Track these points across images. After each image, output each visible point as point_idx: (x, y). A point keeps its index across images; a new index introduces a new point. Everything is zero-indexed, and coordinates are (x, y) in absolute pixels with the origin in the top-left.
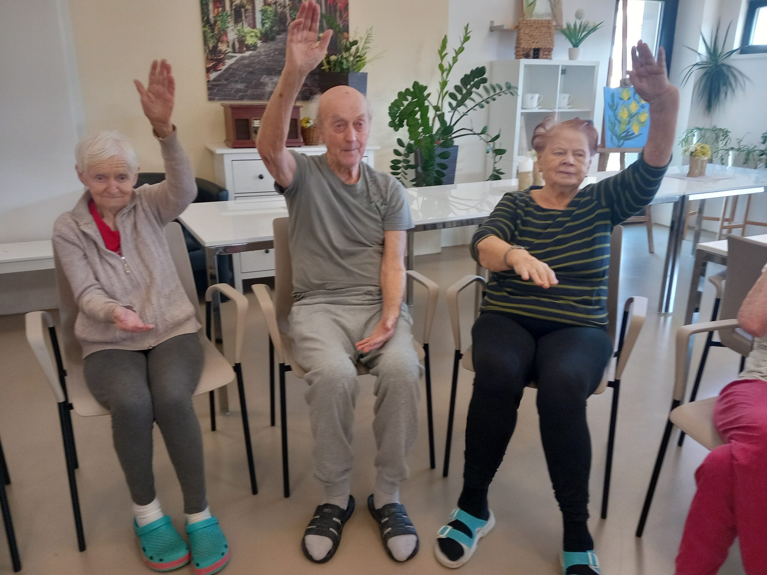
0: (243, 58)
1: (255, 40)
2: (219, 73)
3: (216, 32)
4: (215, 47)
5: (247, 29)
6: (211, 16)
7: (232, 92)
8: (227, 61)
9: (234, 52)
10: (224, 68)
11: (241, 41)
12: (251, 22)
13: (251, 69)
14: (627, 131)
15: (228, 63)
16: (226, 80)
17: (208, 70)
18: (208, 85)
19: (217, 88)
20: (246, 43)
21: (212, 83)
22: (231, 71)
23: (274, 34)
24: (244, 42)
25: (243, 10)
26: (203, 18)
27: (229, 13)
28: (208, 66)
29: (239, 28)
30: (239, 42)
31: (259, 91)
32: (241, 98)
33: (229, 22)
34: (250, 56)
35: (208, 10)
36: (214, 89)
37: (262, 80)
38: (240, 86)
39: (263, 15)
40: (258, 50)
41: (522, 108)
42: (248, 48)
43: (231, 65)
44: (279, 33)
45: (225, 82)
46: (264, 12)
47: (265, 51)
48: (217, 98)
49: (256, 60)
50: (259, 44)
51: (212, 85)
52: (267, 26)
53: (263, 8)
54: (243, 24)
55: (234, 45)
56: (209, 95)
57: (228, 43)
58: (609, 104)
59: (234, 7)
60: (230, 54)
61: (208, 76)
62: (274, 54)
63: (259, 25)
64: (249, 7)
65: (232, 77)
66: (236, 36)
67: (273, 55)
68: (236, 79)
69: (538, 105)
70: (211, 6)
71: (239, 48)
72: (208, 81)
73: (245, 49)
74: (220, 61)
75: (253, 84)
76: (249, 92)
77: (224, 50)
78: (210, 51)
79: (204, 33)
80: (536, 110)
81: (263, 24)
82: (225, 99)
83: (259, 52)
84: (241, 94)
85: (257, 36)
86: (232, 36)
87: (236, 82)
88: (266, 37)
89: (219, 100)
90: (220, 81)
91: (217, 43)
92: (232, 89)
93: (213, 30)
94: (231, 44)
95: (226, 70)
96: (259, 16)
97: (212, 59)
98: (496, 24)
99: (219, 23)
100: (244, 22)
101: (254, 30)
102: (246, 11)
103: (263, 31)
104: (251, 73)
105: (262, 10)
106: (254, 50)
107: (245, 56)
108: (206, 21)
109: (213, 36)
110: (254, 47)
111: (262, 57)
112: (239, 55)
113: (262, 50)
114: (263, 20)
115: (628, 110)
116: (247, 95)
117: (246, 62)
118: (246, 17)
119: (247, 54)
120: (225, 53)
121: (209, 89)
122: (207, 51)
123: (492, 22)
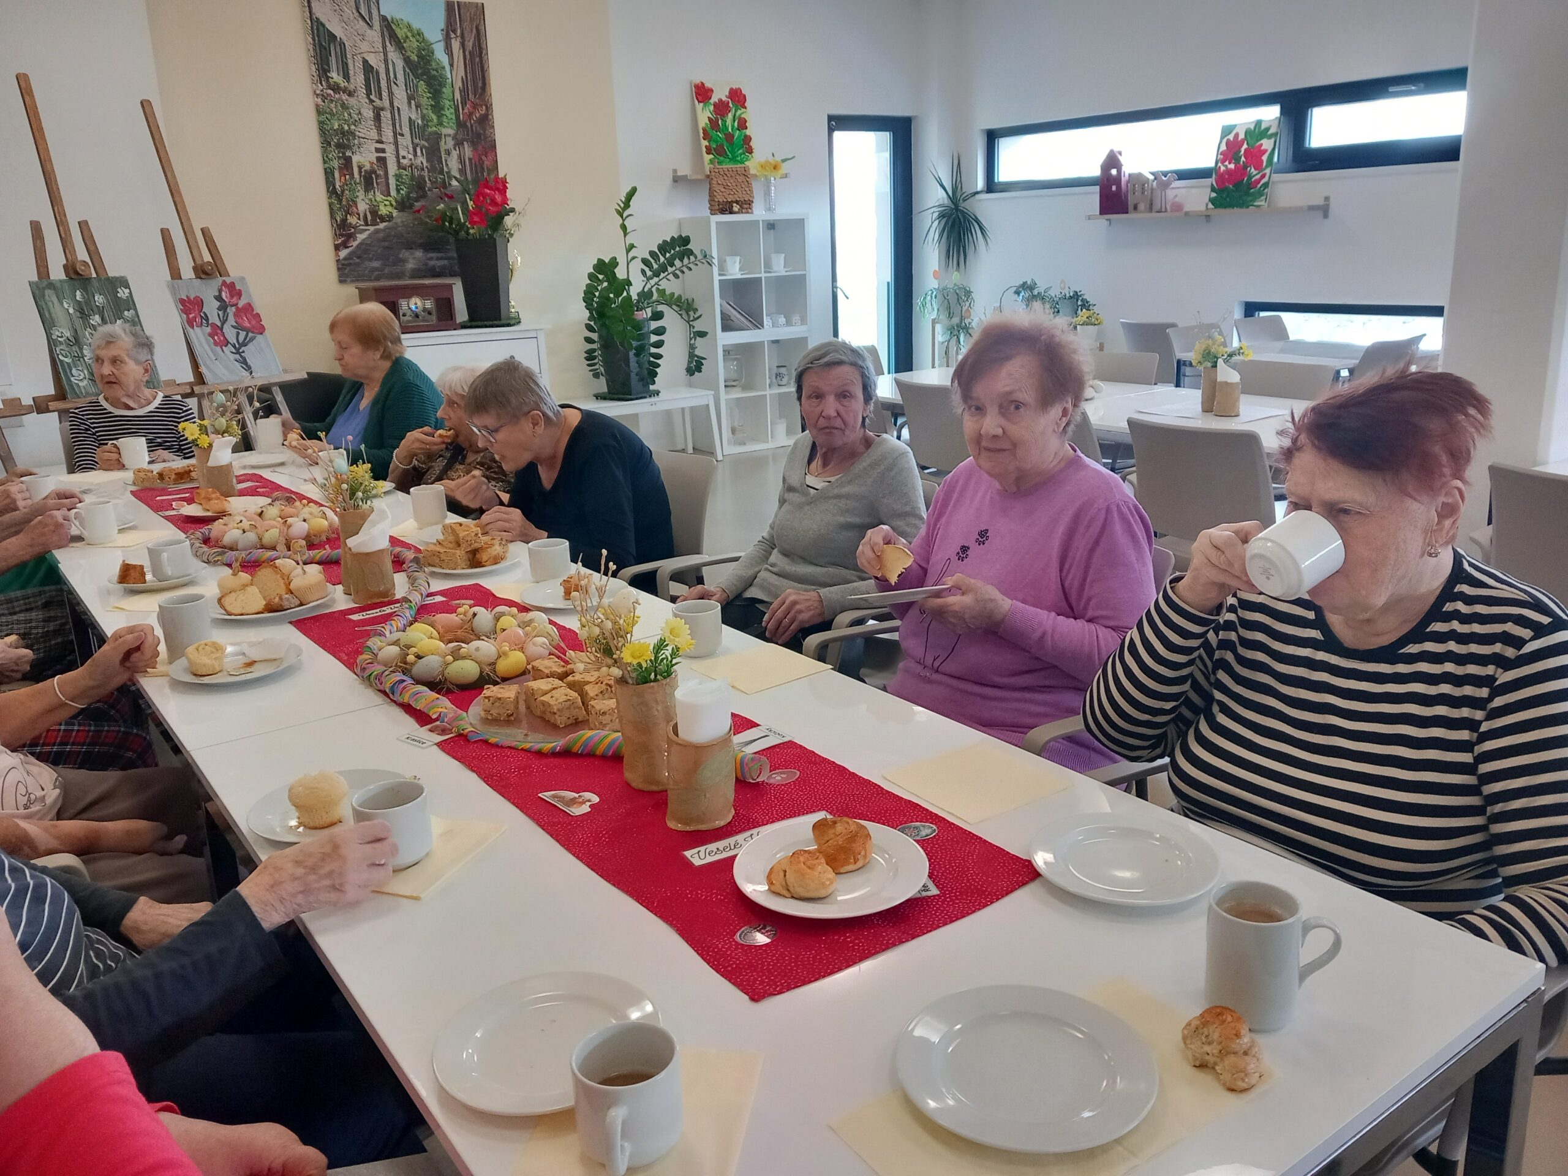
0: (377, 231)
1: (390, 209)
2: (350, 249)
3: (344, 203)
4: (344, 220)
5: (379, 197)
6: (337, 186)
7: (367, 272)
8: (357, 235)
9: (367, 224)
10: (355, 244)
11: (374, 212)
12: (384, 189)
13: (386, 244)
15: (361, 237)
16: (359, 258)
17: (337, 248)
18: (338, 265)
19: (348, 268)
20: (380, 213)
21: (343, 262)
22: (363, 247)
23: (411, 201)
24: (377, 212)
25: (373, 176)
26: (328, 189)
27: (358, 181)
28: (336, 243)
29: (371, 197)
30: (370, 212)
31: (398, 269)
32: (377, 279)
33: (358, 191)
34: (386, 228)
35: (334, 179)
36: (345, 269)
37: (401, 256)
38: (376, 264)
39: (397, 180)
40: (394, 221)
41: (720, 275)
42: (383, 220)
43: (364, 240)
44: (417, 200)
45: (358, 260)
46: (398, 177)
47: (403, 222)
48: (349, 280)
49: (393, 233)
50: (395, 213)
51: (343, 265)
52: (402, 192)
53: (398, 172)
54: (374, 192)
55: (365, 215)
56: (340, 276)
57: (359, 214)
59: (363, 174)
60: (362, 227)
61: (337, 255)
62: (414, 224)
63: (393, 193)
64: (381, 172)
65: (365, 254)
66: (368, 206)
67: (412, 225)
68: (371, 256)
69: (740, 270)
70: (337, 175)
71: (371, 220)
72: (338, 261)
73: (378, 220)
74: (350, 237)
75: (391, 260)
76: (387, 270)
77: (354, 223)
78: (337, 225)
79: (330, 205)
80: (739, 276)
81: (398, 191)
82: (358, 280)
83: (396, 223)
84: (377, 273)
85: (391, 205)
86: (362, 206)
87: (371, 260)
88: (403, 205)
89: (352, 281)
90: (351, 259)
91: (346, 216)
92: (366, 268)
93: (340, 201)
94: (362, 215)
95: (357, 246)
96: (392, 182)
97: (342, 235)
98: (679, 174)
99: (347, 192)
100: (376, 190)
101: (389, 198)
102: (377, 176)
103: (399, 199)
104: (387, 248)
105: (396, 175)
106: (389, 221)
107: (380, 229)
108: (332, 191)
109: (340, 208)
110: (390, 217)
111: (400, 229)
112: (372, 228)
113: (399, 221)
114: (397, 185)
116: (384, 274)
117: (381, 235)
118: (377, 182)
119: (382, 226)
120: (355, 227)
121: (339, 269)
122: (335, 225)
123: (675, 171)
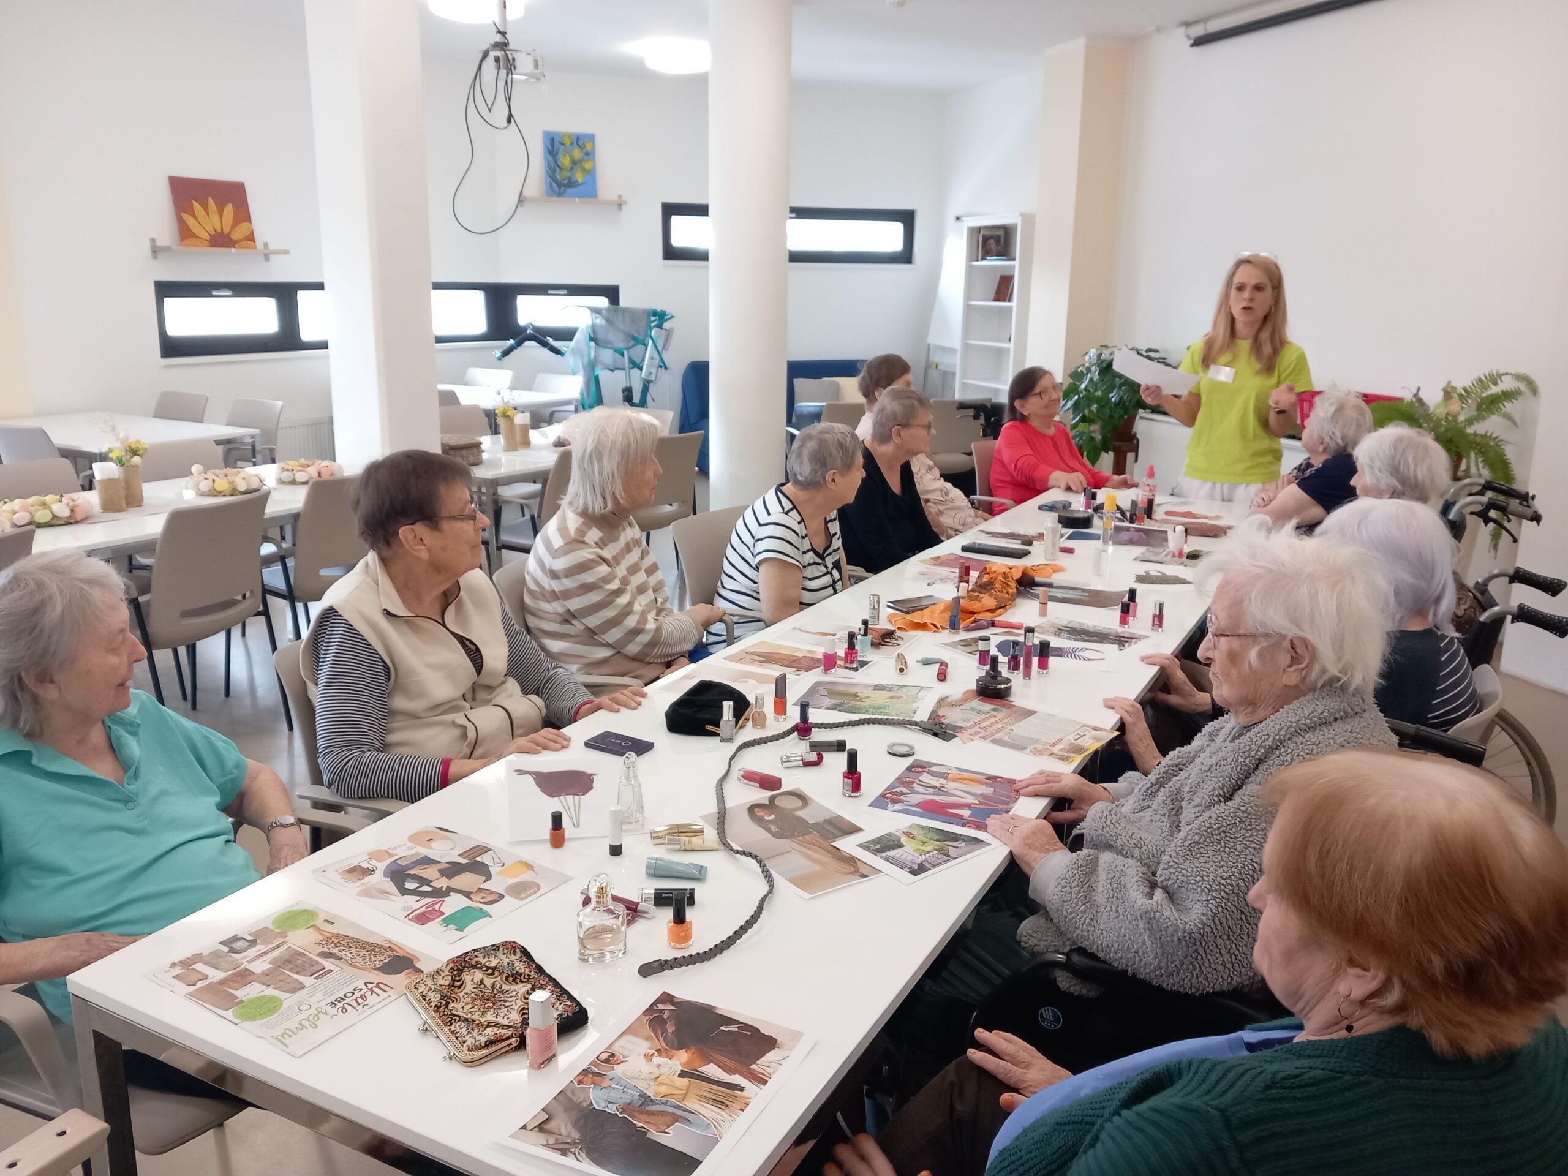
14: (570, 179)
58: (548, 149)
115: (571, 157)
